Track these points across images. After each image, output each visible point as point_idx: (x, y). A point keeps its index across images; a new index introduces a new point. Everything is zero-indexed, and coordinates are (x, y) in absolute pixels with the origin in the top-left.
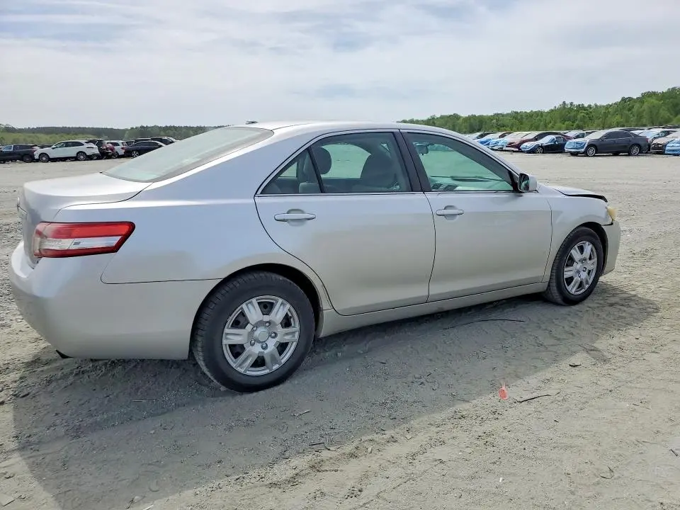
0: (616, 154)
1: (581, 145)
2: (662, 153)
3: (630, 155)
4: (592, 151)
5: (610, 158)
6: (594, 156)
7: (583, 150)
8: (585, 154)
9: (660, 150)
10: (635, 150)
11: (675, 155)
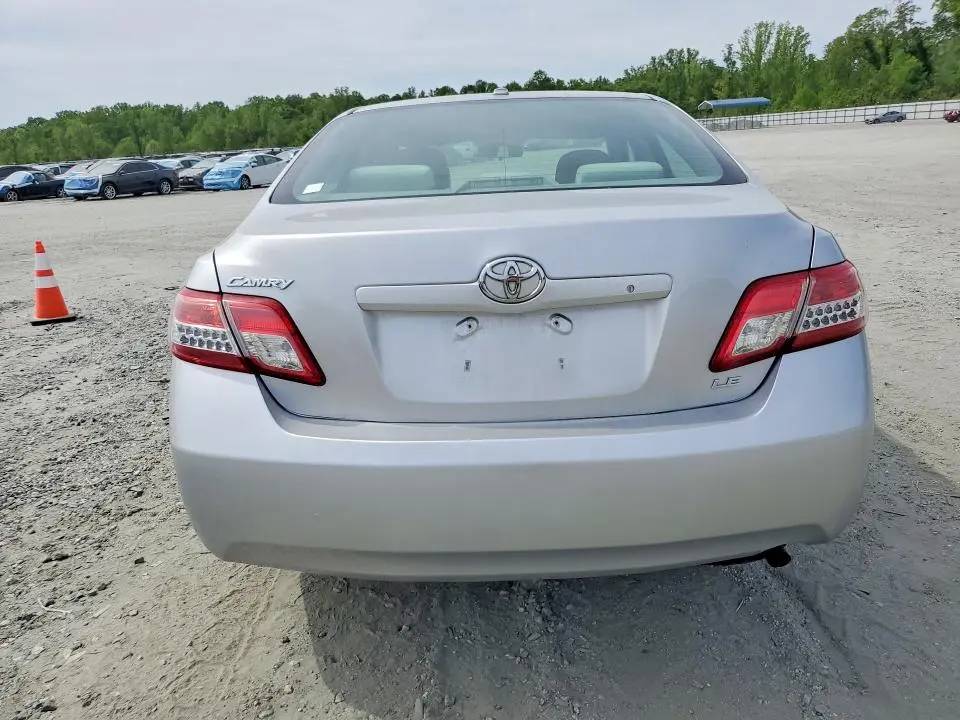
0: (138, 194)
1: (92, 183)
2: (200, 188)
3: (160, 193)
4: (110, 191)
5: (131, 200)
6: (115, 198)
7: (97, 190)
8: (102, 196)
9: (194, 185)
10: (165, 187)
11: (215, 190)
